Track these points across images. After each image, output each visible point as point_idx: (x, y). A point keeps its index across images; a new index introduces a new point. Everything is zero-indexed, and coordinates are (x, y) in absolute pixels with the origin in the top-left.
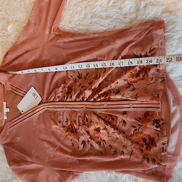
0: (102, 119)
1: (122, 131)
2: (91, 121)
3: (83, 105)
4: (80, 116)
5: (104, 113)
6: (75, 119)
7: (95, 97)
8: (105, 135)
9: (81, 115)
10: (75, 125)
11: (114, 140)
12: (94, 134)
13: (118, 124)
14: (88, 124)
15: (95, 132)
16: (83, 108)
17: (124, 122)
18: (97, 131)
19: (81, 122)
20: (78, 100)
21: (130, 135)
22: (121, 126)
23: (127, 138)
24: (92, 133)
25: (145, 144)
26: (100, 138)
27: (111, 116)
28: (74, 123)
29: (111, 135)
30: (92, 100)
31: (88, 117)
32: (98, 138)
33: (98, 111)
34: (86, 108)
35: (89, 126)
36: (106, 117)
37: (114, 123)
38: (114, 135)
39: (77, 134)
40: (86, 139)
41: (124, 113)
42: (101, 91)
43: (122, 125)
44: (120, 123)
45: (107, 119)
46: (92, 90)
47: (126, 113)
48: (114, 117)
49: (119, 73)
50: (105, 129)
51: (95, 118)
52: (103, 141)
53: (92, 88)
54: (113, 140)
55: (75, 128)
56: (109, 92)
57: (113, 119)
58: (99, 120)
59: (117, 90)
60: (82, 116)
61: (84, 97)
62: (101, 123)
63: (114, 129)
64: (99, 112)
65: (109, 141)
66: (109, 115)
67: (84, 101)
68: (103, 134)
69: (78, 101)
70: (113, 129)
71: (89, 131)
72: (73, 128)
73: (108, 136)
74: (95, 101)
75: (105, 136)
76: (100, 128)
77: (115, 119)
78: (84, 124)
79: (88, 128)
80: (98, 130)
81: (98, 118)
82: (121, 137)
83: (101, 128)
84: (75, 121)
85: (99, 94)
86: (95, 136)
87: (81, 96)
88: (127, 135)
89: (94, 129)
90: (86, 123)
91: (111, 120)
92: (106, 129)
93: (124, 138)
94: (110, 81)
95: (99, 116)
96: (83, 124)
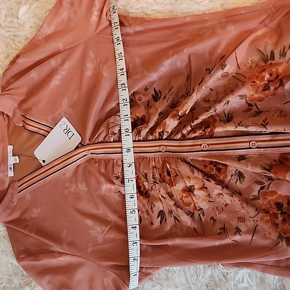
0: (198, 170)
1: (235, 191)
2: (177, 175)
3: (160, 146)
4: (155, 167)
5: (201, 159)
6: (145, 172)
7: (185, 132)
8: (204, 200)
9: (157, 165)
10: (146, 183)
11: (221, 207)
12: (181, 199)
13: (229, 178)
14: (170, 180)
15: (185, 195)
16: (160, 151)
17: (240, 175)
18: (189, 192)
19: (157, 176)
20: (151, 137)
21: (252, 197)
22: (233, 181)
23: (247, 203)
24: (177, 196)
25: (281, 213)
26: (192, 205)
27: (216, 164)
28: (143, 179)
29: (215, 198)
30: (179, 136)
31: (171, 167)
32: (189, 204)
33: (190, 156)
34: (166, 151)
35: (172, 184)
36: (206, 166)
37: (221, 177)
38: (220, 199)
39: (150, 198)
40: (165, 208)
41: (241, 158)
42: (197, 119)
43: (235, 180)
44: (232, 176)
45: (207, 170)
46: (178, 117)
47: (245, 159)
48: (221, 166)
49: (231, 86)
50: (204, 188)
51: (184, 169)
52: (199, 210)
53: (180, 114)
54: (217, 208)
55: (144, 189)
56: (211, 120)
57: (219, 170)
58: (193, 172)
59: (225, 115)
60: (158, 167)
61: (163, 132)
62: (196, 178)
63: (223, 187)
64: (191, 158)
65: (211, 209)
66: (211, 163)
67: (162, 139)
68: (200, 197)
69: (150, 140)
70: (220, 187)
71: (173, 192)
72: (142, 188)
73: (209, 201)
74: (184, 138)
75: (202, 201)
76: (193, 186)
77: (223, 170)
78: (163, 180)
79: (171, 187)
80: (189, 190)
81: (192, 168)
82: (237, 202)
83: (196, 187)
84: (146, 176)
85: (193, 124)
86: (183, 201)
87: (159, 130)
88: (246, 198)
89: (183, 189)
90: (167, 178)
91: (214, 172)
92: (206, 188)
93: (241, 202)
94: (213, 101)
95: (192, 165)
96: (160, 181)
